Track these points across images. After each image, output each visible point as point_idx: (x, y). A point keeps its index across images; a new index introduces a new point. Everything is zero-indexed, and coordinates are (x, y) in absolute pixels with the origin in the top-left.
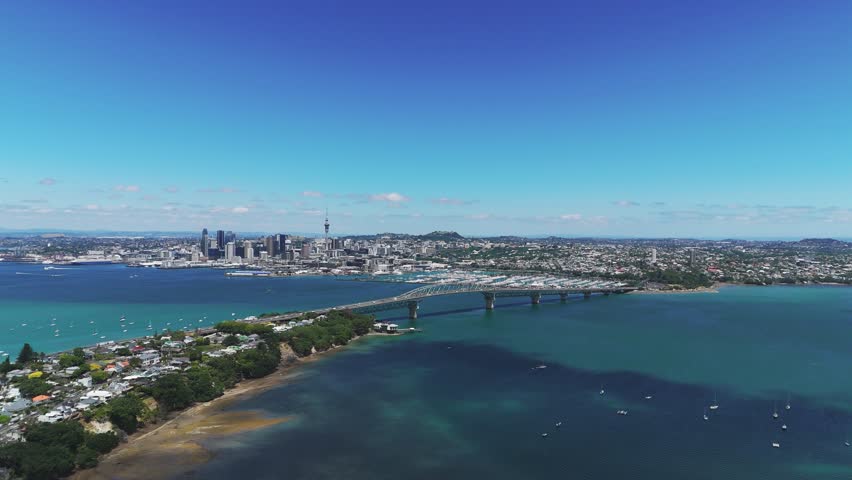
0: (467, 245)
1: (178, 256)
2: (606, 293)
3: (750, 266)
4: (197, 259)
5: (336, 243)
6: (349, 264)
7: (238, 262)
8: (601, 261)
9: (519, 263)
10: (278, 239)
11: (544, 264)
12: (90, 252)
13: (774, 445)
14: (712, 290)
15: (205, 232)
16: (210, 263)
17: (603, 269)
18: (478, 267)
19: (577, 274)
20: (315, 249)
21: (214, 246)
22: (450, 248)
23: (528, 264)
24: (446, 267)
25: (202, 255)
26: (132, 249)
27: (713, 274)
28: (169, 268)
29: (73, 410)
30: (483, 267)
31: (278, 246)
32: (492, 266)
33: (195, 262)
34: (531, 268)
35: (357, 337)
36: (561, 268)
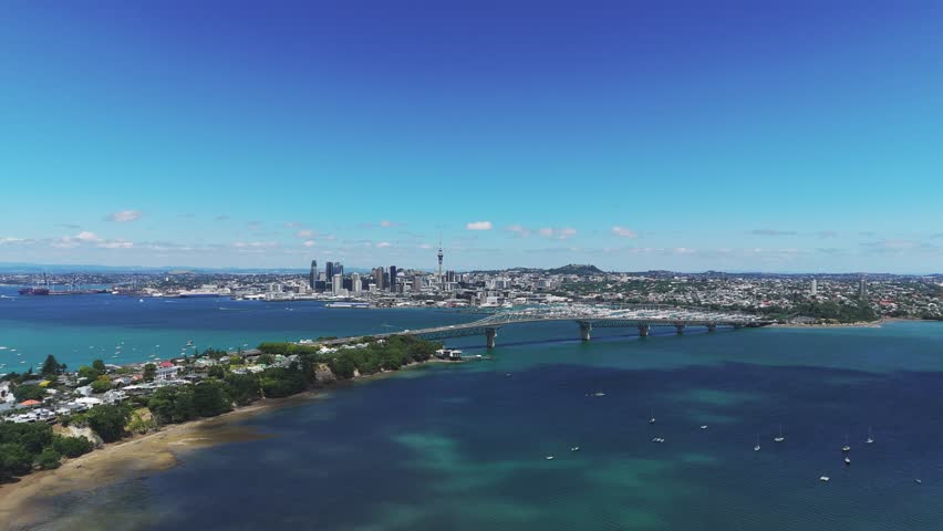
0: (600, 279)
1: (286, 289)
2: (736, 326)
3: (935, 299)
4: (305, 291)
5: (450, 275)
6: (458, 297)
7: (346, 294)
8: (751, 294)
9: (651, 296)
10: (389, 271)
11: (680, 297)
12: (205, 286)
13: (823, 478)
14: (875, 325)
15: (314, 264)
16: (315, 295)
17: (746, 303)
18: (603, 301)
19: (715, 308)
20: (428, 282)
21: (323, 278)
22: (581, 281)
23: (661, 297)
24: (566, 301)
25: (309, 287)
26: (245, 283)
27: (884, 308)
28: (272, 301)
29: (51, 413)
30: (609, 300)
31: (389, 279)
32: (619, 300)
33: (302, 295)
34: (664, 302)
35: (415, 363)
36: (699, 302)
